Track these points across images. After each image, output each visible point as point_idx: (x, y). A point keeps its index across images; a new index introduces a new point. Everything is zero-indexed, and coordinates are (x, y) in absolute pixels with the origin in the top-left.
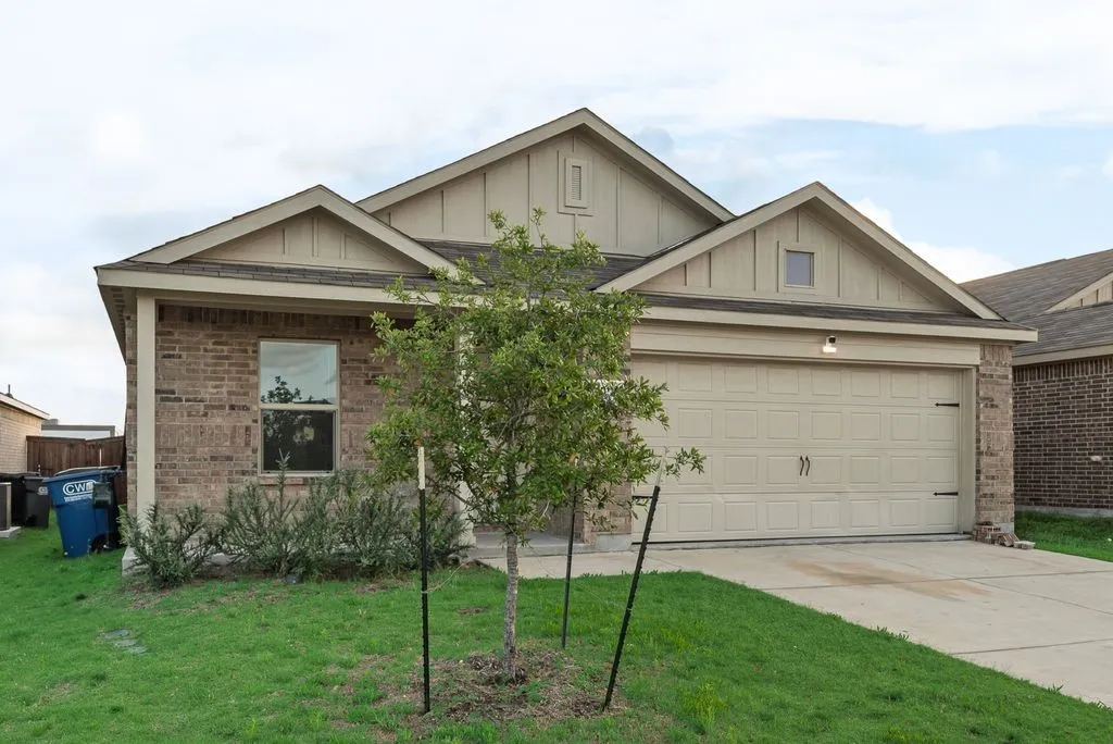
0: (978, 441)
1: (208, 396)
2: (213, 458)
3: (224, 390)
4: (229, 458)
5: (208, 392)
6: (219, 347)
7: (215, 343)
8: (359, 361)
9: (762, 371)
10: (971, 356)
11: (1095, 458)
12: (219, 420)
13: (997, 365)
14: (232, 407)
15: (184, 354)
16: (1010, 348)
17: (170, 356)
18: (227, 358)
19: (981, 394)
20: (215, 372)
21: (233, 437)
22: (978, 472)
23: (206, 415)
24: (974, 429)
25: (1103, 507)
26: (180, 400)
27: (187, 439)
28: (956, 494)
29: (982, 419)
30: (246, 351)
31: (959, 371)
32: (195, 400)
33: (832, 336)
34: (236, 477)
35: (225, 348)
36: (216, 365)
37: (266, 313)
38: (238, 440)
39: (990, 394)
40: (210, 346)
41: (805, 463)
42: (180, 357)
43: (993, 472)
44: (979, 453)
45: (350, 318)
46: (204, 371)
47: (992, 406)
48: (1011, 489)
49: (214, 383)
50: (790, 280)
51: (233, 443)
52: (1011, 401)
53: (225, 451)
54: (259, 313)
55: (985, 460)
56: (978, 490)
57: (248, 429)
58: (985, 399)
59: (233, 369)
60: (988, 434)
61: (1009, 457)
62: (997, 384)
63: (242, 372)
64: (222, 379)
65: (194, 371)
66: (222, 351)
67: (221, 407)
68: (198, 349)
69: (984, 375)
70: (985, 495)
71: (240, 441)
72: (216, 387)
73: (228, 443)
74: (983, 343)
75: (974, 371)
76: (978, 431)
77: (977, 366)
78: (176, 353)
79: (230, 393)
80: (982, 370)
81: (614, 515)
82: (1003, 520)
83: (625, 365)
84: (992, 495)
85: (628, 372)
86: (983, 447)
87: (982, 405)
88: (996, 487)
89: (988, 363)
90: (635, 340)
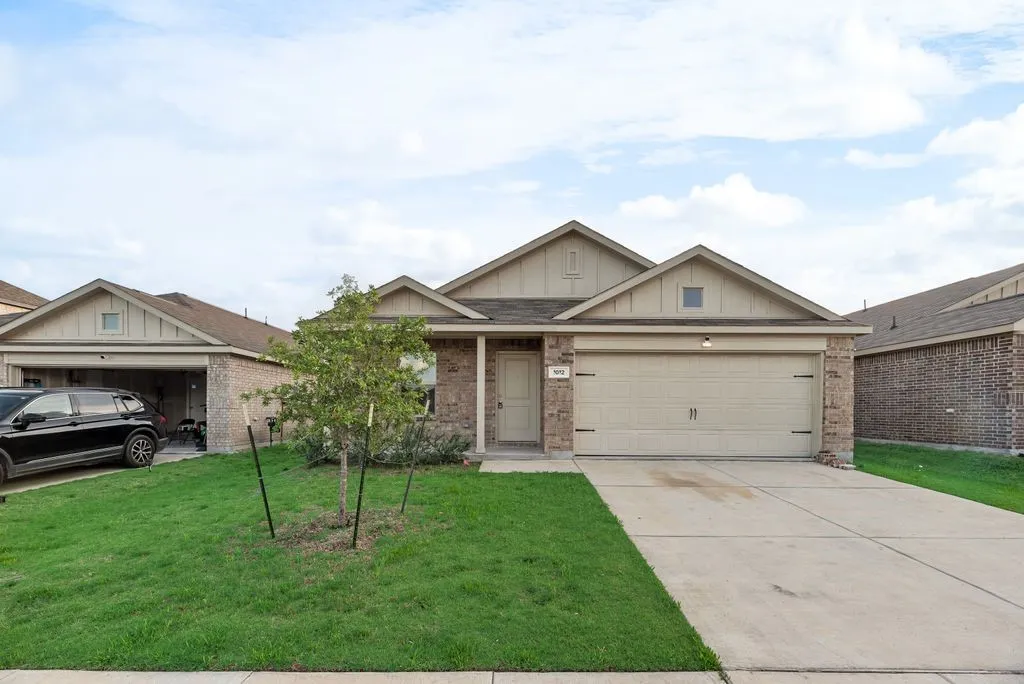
0: (824, 399)
9: (664, 359)
10: (820, 345)
11: (948, 410)
13: (841, 349)
16: (852, 338)
19: (827, 369)
22: (824, 419)
24: (822, 391)
25: (954, 443)
28: (810, 432)
29: (827, 385)
31: (814, 354)
33: (706, 337)
39: (835, 369)
41: (693, 413)
43: (836, 419)
44: (825, 407)
47: (836, 376)
48: (851, 430)
50: (686, 304)
52: (852, 373)
55: (829, 411)
56: (823, 430)
58: (830, 372)
60: (832, 395)
61: (850, 410)
62: (841, 362)
69: (830, 357)
70: (829, 434)
74: (829, 336)
75: (822, 354)
76: (824, 393)
77: (824, 351)
80: (828, 353)
81: (563, 439)
82: (844, 450)
83: (570, 358)
84: (835, 434)
85: (572, 362)
86: (828, 403)
87: (827, 377)
88: (838, 428)
89: (834, 349)
90: (579, 344)
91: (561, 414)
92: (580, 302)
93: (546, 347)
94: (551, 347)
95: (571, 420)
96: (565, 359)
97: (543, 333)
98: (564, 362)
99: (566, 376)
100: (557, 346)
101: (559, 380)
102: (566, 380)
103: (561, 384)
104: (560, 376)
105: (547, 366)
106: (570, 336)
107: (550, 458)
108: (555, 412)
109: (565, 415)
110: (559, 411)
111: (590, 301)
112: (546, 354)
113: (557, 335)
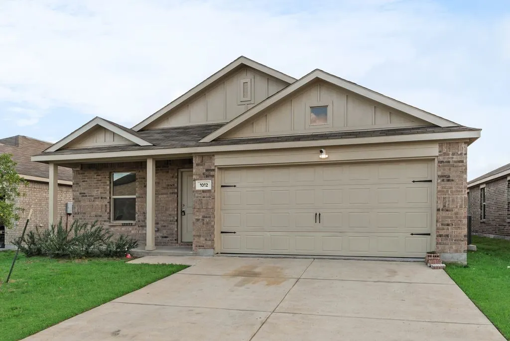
0: (437, 202)
1: (95, 194)
2: (96, 216)
3: (99, 192)
4: (101, 216)
5: (95, 193)
6: (98, 177)
7: (97, 176)
8: (142, 178)
10: (434, 151)
12: (97, 203)
13: (453, 154)
14: (102, 198)
15: (88, 180)
17: (84, 181)
18: (100, 180)
19: (440, 173)
20: (97, 186)
21: (102, 208)
22: (437, 221)
23: (94, 201)
24: (436, 195)
26: (86, 196)
27: (88, 209)
28: (429, 234)
29: (439, 188)
30: (106, 178)
31: (430, 160)
32: (91, 196)
34: (103, 223)
35: (100, 177)
36: (97, 183)
37: (111, 163)
38: (103, 210)
39: (447, 173)
40: (95, 177)
41: (318, 217)
42: (87, 181)
43: (449, 221)
44: (438, 210)
45: (138, 162)
46: (94, 186)
47: (448, 180)
48: (465, 232)
49: (96, 190)
51: (101, 210)
53: (100, 214)
54: (109, 164)
55: (442, 214)
56: (437, 232)
57: (106, 205)
58: (442, 177)
59: (102, 184)
60: (445, 198)
61: (464, 212)
62: (453, 166)
63: (105, 185)
64: (99, 188)
65: (91, 186)
66: (99, 178)
67: (99, 198)
68: (92, 178)
69: (442, 162)
70: (441, 236)
71: (104, 210)
72: (97, 191)
73: (100, 211)
74: (441, 142)
75: (436, 160)
76: (437, 197)
77: (438, 157)
78: (86, 180)
79: (101, 193)
80: (441, 158)
81: (206, 240)
82: (456, 251)
83: (212, 173)
84: (447, 236)
85: (213, 176)
86: (441, 207)
87: (439, 181)
88: (450, 230)
89: (445, 154)
90: (219, 161)
91: (205, 219)
92: (220, 126)
93: (194, 165)
94: (198, 165)
95: (213, 223)
96: (208, 174)
97: (192, 153)
98: (207, 176)
99: (209, 188)
100: (201, 164)
101: (204, 191)
102: (209, 191)
103: (205, 194)
104: (205, 188)
105: (195, 180)
106: (212, 155)
107: (196, 254)
108: (201, 217)
109: (208, 220)
110: (204, 217)
111: (228, 125)
112: (194, 171)
113: (202, 155)
